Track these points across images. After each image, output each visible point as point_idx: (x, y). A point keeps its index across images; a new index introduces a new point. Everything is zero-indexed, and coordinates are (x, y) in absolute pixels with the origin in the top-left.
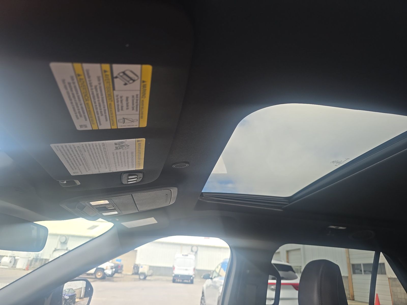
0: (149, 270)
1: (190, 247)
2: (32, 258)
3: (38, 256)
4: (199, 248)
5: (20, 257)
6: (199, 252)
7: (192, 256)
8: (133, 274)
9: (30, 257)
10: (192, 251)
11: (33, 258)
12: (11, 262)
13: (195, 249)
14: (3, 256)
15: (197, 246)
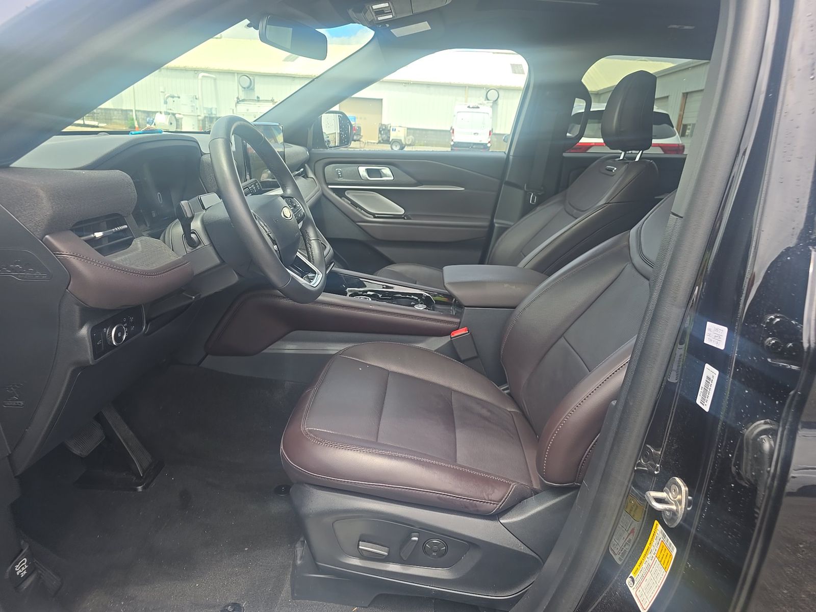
0: (408, 134)
1: (484, 92)
2: (203, 116)
3: (212, 114)
4: (501, 93)
5: (183, 115)
6: (500, 101)
7: (487, 108)
8: (379, 142)
9: (200, 116)
10: (487, 99)
11: (205, 117)
12: (171, 124)
13: (493, 95)
14: (156, 112)
15: (498, 89)
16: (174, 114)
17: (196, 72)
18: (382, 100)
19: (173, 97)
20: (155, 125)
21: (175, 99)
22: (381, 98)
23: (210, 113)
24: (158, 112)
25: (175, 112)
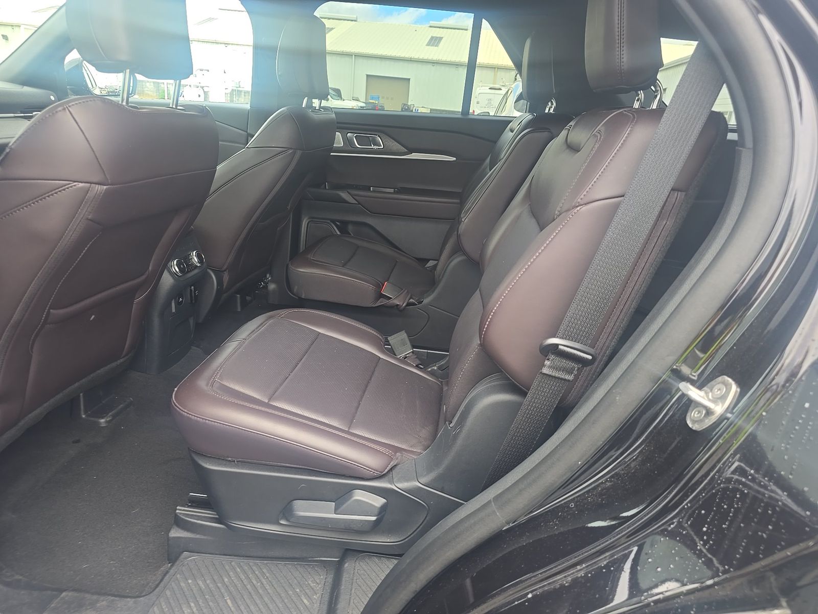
12: (200, 96)
16: (202, 87)
17: (226, 45)
18: (409, 79)
19: (201, 70)
20: (183, 97)
21: (204, 72)
22: (409, 78)
23: (238, 86)
24: (187, 85)
25: (202, 85)
